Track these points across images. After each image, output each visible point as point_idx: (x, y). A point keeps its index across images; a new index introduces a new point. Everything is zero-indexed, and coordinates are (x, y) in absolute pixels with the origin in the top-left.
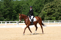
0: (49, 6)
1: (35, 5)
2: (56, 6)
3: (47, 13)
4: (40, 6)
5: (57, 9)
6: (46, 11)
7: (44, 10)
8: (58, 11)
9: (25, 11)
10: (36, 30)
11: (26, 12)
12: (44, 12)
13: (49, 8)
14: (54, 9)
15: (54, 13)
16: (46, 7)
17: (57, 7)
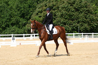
0: (45, 8)
1: (19, 5)
2: (58, 7)
3: (41, 19)
4: (30, 7)
5: (60, 13)
6: (40, 17)
7: (37, 14)
8: (62, 16)
9: (2, 16)
10: (57, 48)
11: (4, 18)
12: (37, 17)
13: (45, 10)
14: (54, 12)
15: (55, 19)
16: (40, 10)
17: (60, 9)
